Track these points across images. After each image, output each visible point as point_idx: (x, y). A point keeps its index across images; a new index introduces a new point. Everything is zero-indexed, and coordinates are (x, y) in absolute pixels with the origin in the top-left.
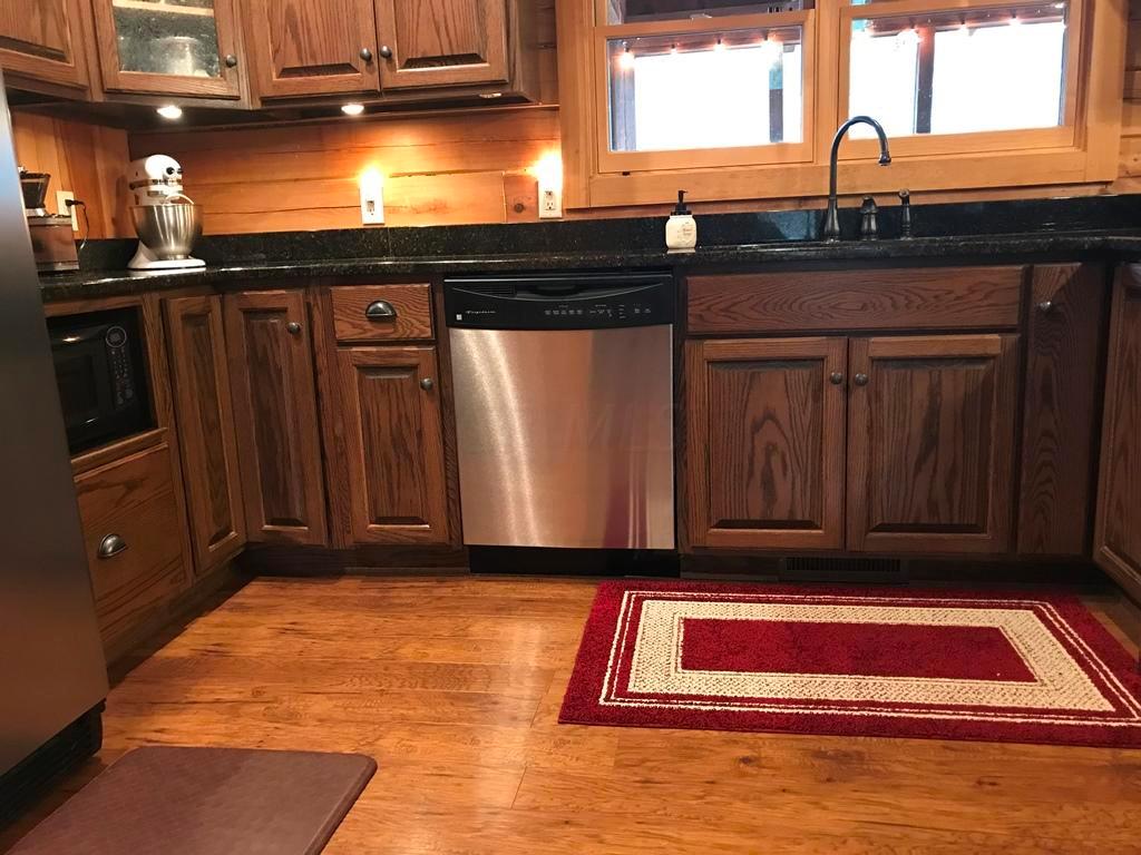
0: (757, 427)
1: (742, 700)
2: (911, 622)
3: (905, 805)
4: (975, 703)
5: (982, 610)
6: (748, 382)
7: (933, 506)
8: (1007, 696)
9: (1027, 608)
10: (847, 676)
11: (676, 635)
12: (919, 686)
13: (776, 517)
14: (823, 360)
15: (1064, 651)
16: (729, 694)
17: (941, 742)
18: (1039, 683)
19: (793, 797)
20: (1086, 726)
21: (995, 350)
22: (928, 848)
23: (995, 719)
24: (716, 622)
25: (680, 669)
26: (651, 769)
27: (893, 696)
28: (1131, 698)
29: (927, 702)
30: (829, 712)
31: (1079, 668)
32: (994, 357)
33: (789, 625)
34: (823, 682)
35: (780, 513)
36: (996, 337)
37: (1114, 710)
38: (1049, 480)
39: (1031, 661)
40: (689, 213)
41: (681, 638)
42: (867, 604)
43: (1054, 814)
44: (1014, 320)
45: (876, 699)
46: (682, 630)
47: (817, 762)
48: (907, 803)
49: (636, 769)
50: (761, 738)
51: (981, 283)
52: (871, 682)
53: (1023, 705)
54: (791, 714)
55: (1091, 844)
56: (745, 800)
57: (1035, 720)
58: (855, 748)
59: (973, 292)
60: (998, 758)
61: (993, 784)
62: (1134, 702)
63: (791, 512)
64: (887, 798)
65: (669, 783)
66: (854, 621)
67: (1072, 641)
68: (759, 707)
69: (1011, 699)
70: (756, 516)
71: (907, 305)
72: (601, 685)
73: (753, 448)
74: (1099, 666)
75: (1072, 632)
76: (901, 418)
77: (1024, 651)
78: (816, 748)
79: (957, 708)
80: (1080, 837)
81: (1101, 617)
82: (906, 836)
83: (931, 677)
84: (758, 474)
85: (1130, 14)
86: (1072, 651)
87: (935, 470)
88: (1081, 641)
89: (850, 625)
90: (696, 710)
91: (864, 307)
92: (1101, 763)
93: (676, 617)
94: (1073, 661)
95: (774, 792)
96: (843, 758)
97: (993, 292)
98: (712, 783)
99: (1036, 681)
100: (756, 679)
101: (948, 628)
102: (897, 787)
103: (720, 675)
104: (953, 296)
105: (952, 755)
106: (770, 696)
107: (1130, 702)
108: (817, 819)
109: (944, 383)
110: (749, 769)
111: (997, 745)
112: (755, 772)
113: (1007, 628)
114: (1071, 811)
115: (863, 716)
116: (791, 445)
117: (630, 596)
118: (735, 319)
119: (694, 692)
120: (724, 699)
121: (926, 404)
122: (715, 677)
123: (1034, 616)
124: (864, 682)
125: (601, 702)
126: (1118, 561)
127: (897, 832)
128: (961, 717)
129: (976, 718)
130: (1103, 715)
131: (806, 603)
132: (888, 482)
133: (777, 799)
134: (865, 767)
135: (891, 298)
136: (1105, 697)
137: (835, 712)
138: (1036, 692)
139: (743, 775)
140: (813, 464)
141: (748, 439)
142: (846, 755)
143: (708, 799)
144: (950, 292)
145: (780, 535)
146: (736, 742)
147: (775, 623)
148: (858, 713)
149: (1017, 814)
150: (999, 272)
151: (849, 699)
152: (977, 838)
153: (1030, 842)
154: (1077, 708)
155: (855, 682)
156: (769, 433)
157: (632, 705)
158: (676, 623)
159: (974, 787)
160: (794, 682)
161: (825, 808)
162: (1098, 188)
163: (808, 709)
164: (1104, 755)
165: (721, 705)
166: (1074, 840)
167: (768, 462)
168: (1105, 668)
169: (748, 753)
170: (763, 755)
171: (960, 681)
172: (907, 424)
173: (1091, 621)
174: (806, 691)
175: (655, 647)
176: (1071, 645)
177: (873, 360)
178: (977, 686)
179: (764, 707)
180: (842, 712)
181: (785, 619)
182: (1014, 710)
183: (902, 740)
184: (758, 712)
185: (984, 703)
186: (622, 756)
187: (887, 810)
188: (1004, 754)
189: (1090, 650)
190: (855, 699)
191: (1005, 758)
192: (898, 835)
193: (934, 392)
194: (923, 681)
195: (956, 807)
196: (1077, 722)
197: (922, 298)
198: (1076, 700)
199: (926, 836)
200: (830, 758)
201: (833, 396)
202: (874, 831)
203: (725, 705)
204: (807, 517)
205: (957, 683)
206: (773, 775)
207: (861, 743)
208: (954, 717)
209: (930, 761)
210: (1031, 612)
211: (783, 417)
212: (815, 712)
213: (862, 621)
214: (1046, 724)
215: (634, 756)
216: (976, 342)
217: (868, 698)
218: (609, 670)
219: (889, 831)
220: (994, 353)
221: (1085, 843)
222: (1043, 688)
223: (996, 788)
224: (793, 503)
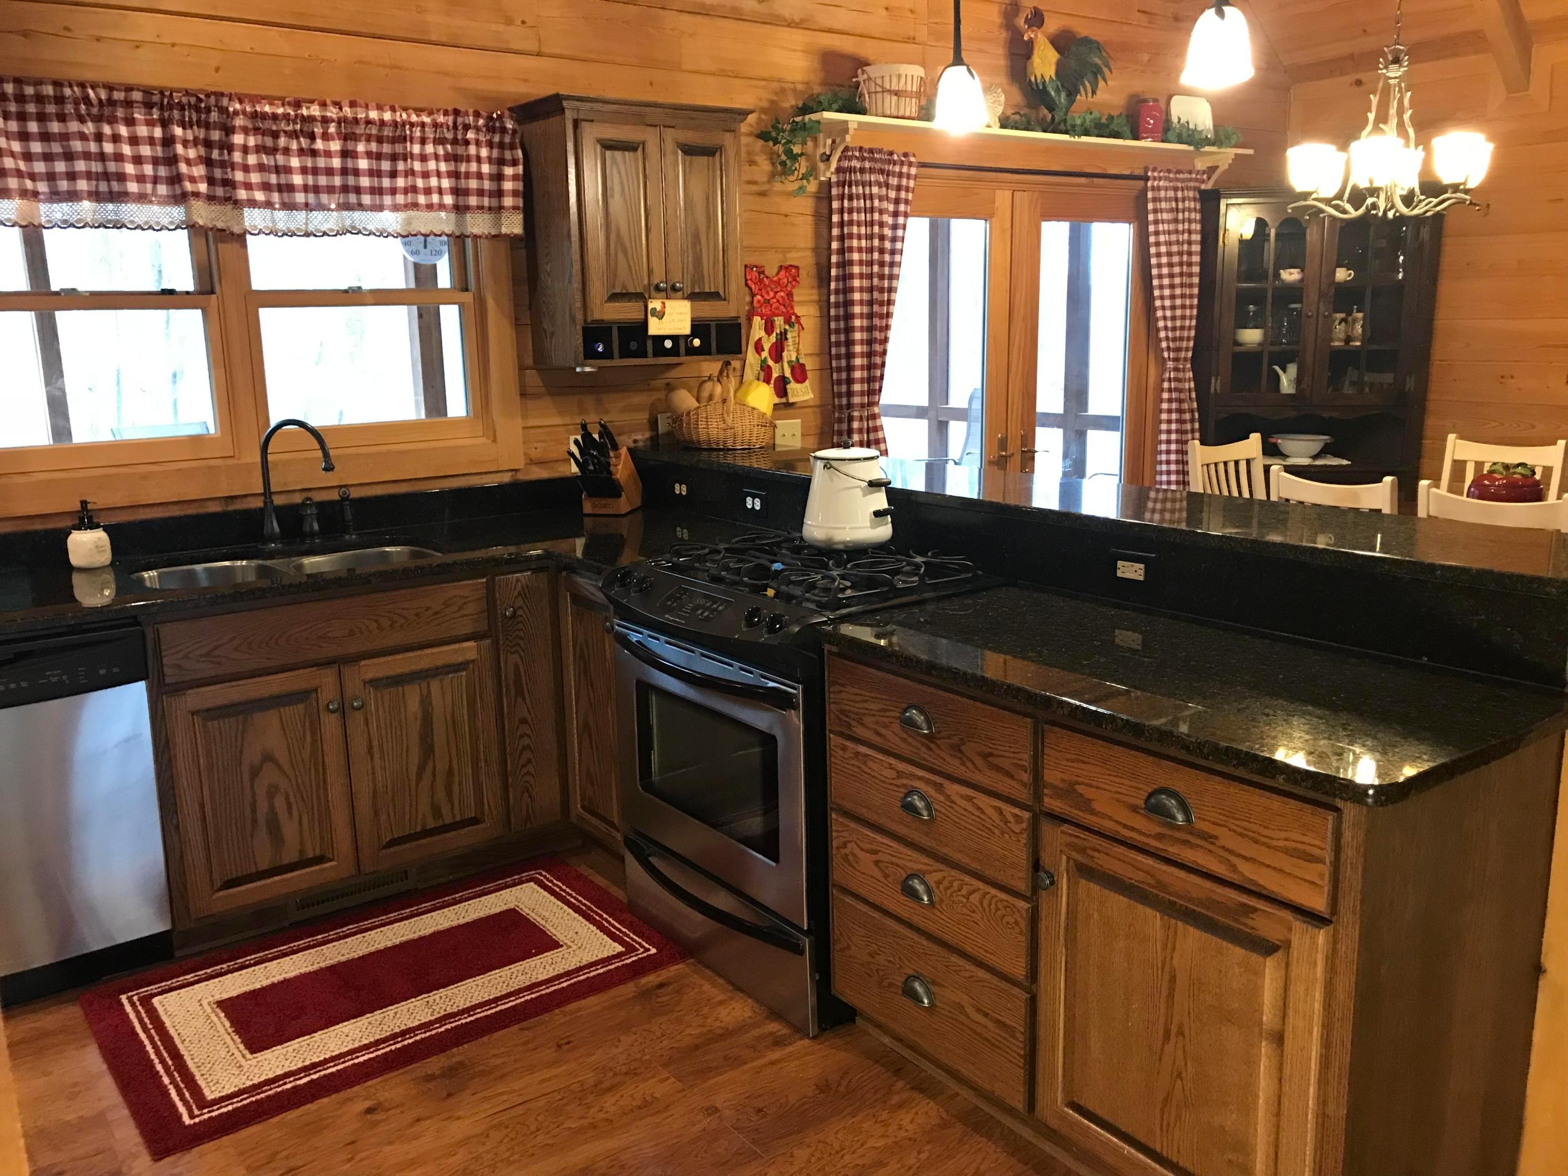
0: (255, 773)
1: (333, 1059)
2: (440, 928)
3: (516, 1088)
4: (528, 983)
5: (493, 895)
6: (241, 727)
7: (436, 810)
8: (547, 967)
9: (528, 881)
10: (413, 1000)
11: (218, 1023)
12: (477, 985)
13: (286, 861)
14: (316, 690)
15: (571, 911)
16: (316, 1060)
17: (517, 1027)
18: (565, 947)
19: (428, 1122)
20: (610, 970)
21: (472, 655)
22: (547, 1111)
23: (548, 991)
24: (253, 994)
25: (249, 1056)
26: (287, 1158)
27: (462, 1002)
28: (632, 935)
29: (491, 997)
30: (418, 1038)
31: (587, 923)
32: (473, 661)
33: (331, 969)
34: (396, 1013)
35: (290, 856)
36: (471, 644)
37: (623, 950)
38: (529, 761)
39: (550, 928)
40: (97, 526)
41: (228, 1024)
42: (391, 923)
43: (617, 1047)
44: (483, 626)
45: (449, 1010)
46: (222, 1015)
47: (431, 1085)
48: (517, 1085)
49: (272, 1165)
50: (370, 1086)
51: (455, 596)
52: (437, 997)
53: (562, 971)
54: (386, 1053)
55: (647, 1057)
56: (390, 1143)
57: (575, 980)
58: (454, 1060)
59: (448, 606)
60: (562, 1021)
61: (568, 1043)
62: (635, 937)
63: (301, 852)
64: (501, 1088)
65: (313, 1161)
66: (390, 944)
67: (572, 900)
68: (352, 1059)
69: (551, 969)
70: (264, 865)
71: (391, 626)
72: (174, 1106)
73: (254, 794)
74: (601, 916)
75: (570, 892)
76: (398, 733)
77: (543, 922)
78: (423, 1074)
79: (516, 993)
80: (639, 1056)
81: (584, 870)
82: (528, 1110)
83: (484, 974)
84: (261, 819)
85: (516, 319)
86: (577, 910)
87: (434, 775)
88: (580, 898)
89: (387, 950)
90: (294, 1087)
91: (352, 634)
92: (631, 995)
93: (205, 1003)
94: (581, 918)
95: (411, 1125)
96: (451, 1072)
97: (465, 603)
98: (352, 1143)
99: (562, 946)
100: (333, 1034)
101: (474, 922)
102: (502, 1077)
103: (295, 1044)
104: (431, 612)
105: (528, 1034)
106: (356, 1046)
107: (632, 939)
108: (460, 1129)
109: (433, 692)
110: (378, 1117)
111: (557, 1011)
112: (385, 1117)
113: (521, 906)
114: (626, 1040)
115: (447, 1030)
116: (294, 781)
117: (130, 999)
118: (219, 663)
119: (279, 1072)
120: (314, 1066)
121: (419, 715)
122: (290, 1049)
123: (536, 887)
124: (431, 1000)
125: (187, 1120)
126: (594, 821)
127: (520, 1110)
128: (523, 1000)
129: (533, 996)
130: (619, 956)
131: (332, 941)
132: (393, 796)
133: (418, 1128)
134: (471, 1072)
135: (376, 621)
136: (614, 941)
137: (423, 1036)
138: (566, 956)
139: (376, 1124)
140: (318, 798)
141: (247, 784)
142: (451, 1069)
143: (358, 1158)
144: (428, 609)
145: (292, 878)
146: (350, 1099)
147: (315, 972)
148: (442, 1029)
149: (593, 1058)
150: (468, 585)
151: (427, 1020)
152: (576, 1087)
153: (610, 1074)
154: (599, 957)
155: (424, 1002)
156: (269, 775)
157: (224, 1110)
158: (209, 1010)
159: (556, 1051)
160: (370, 1023)
161: (458, 1118)
162: (510, 474)
163: (398, 1042)
164: (629, 989)
165: (315, 1073)
166: (635, 1060)
167: (272, 807)
168: (605, 916)
169: (367, 1104)
170: (382, 1099)
171: (507, 968)
172: (405, 739)
173: (579, 876)
174: (385, 1028)
175: (205, 1044)
176: (574, 904)
177: (365, 683)
178: (521, 968)
179: (357, 1057)
180: (428, 1034)
181: (323, 965)
182: (558, 977)
183: (488, 1037)
184: (354, 1064)
185: (534, 981)
186: (249, 1161)
187: (505, 1097)
188: (565, 1016)
189: (588, 904)
190: (432, 1018)
191: (567, 1019)
192: (522, 1112)
193: (426, 703)
194: (479, 980)
195: (553, 1072)
196: (604, 969)
197: (405, 618)
198: (596, 952)
199: (542, 1102)
200: (439, 1076)
201: (330, 724)
202: (504, 1117)
203: (320, 1071)
204: (318, 853)
205: (505, 972)
206: (402, 1112)
207: (458, 1054)
208: (519, 1001)
209: (517, 1045)
210: (532, 884)
211: (282, 757)
212: (406, 1043)
213: (397, 942)
214: (583, 980)
215: (261, 1155)
216: (455, 652)
217: (443, 1013)
218: (171, 1087)
219: (514, 1112)
220: (472, 658)
221: (644, 1058)
222: (570, 950)
223: (571, 1045)
224: (302, 843)
